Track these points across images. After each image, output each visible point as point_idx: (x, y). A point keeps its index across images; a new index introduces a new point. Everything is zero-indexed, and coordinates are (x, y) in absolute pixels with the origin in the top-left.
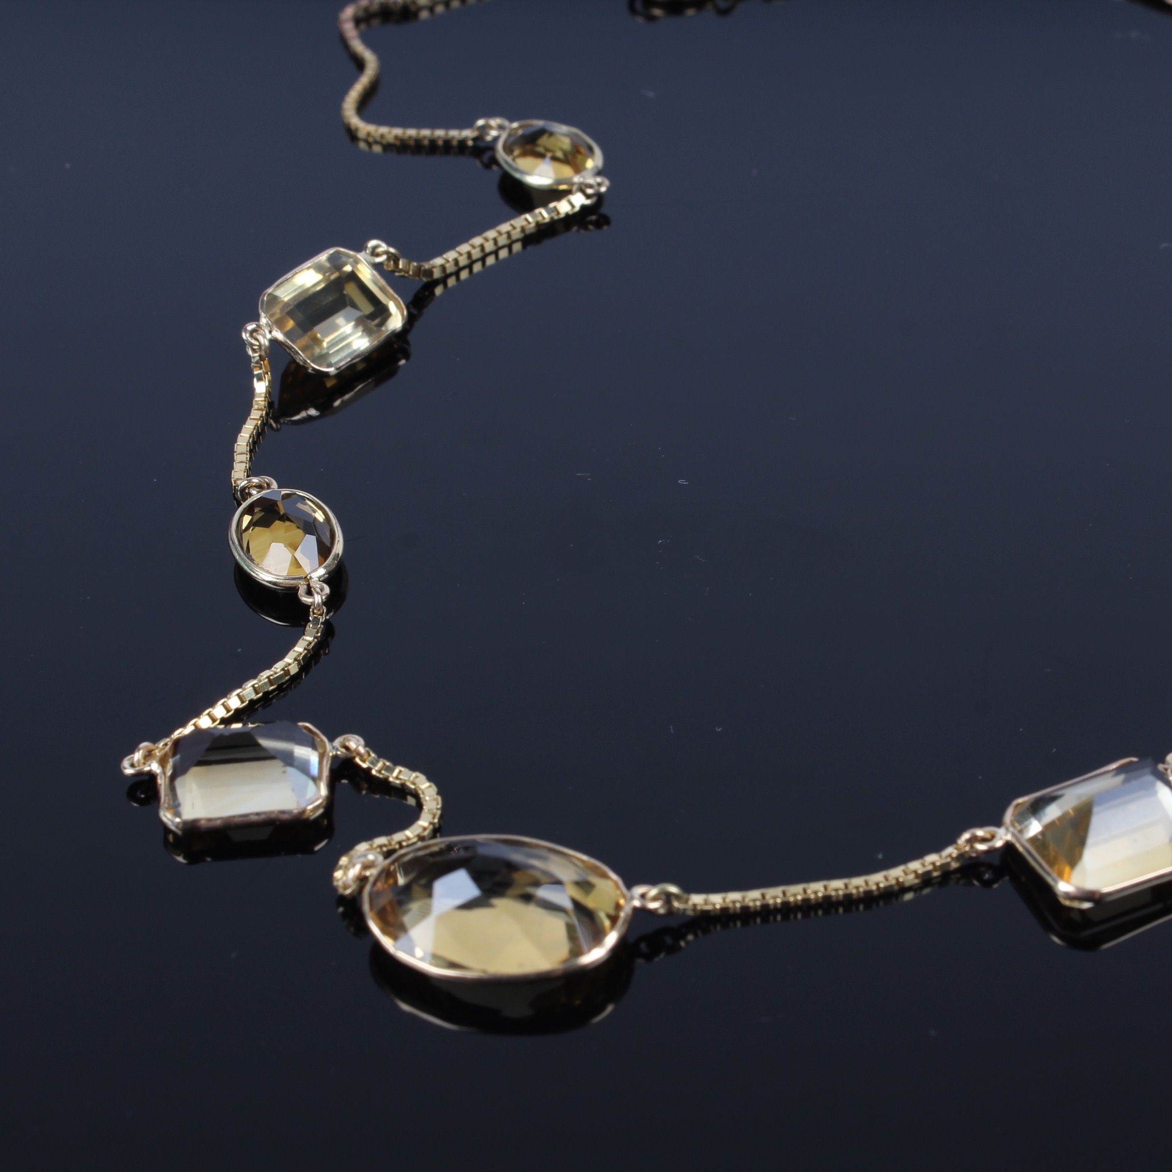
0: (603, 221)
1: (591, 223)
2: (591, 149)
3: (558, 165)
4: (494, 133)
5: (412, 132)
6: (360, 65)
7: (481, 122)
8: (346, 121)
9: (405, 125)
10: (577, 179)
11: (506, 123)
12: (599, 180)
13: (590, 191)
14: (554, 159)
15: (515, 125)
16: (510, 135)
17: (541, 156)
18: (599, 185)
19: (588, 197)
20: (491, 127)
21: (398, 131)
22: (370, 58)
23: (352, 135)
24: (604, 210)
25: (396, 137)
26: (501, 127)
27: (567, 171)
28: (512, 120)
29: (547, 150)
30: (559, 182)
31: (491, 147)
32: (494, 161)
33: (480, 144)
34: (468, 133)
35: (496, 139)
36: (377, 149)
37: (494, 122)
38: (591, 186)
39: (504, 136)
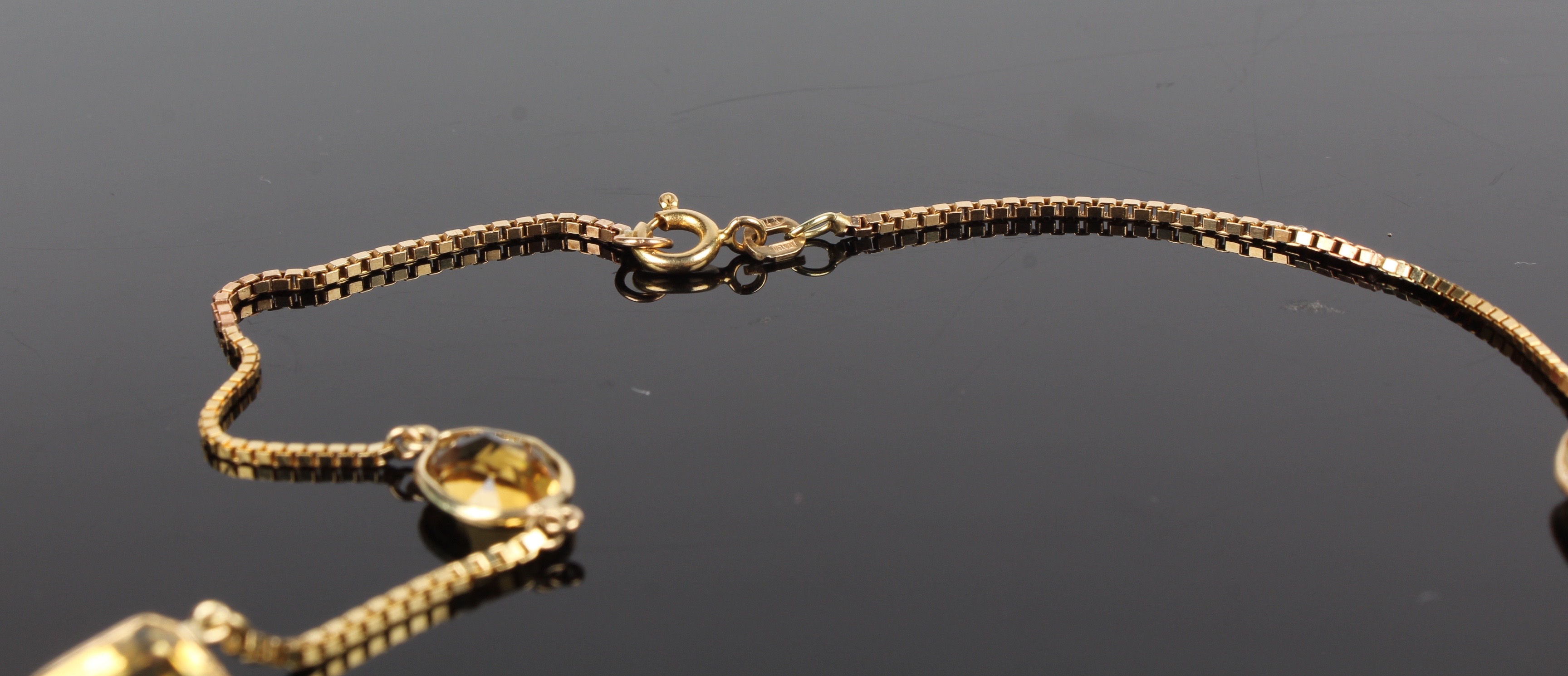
0: (574, 573)
1: (555, 575)
2: (555, 466)
3: (507, 492)
4: (415, 447)
5: (296, 448)
6: (234, 358)
7: (396, 432)
8: (203, 434)
9: (287, 439)
10: (534, 510)
11: (433, 432)
12: (567, 510)
13: (553, 528)
14: (502, 482)
15: (446, 434)
16: (437, 449)
17: (480, 477)
18: (567, 518)
19: (550, 536)
20: (411, 439)
21: (276, 447)
22: (249, 350)
23: (211, 453)
24: (576, 557)
25: (273, 456)
26: (426, 438)
27: (519, 499)
28: (441, 429)
29: (491, 469)
30: (507, 515)
31: (409, 469)
32: (414, 489)
33: (395, 463)
34: (379, 448)
35: (418, 455)
36: (245, 473)
37: (416, 431)
38: (553, 520)
39: (429, 449)
